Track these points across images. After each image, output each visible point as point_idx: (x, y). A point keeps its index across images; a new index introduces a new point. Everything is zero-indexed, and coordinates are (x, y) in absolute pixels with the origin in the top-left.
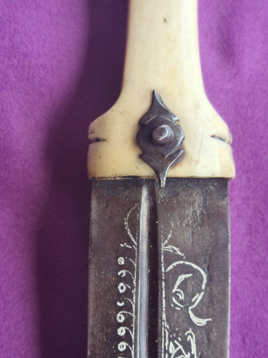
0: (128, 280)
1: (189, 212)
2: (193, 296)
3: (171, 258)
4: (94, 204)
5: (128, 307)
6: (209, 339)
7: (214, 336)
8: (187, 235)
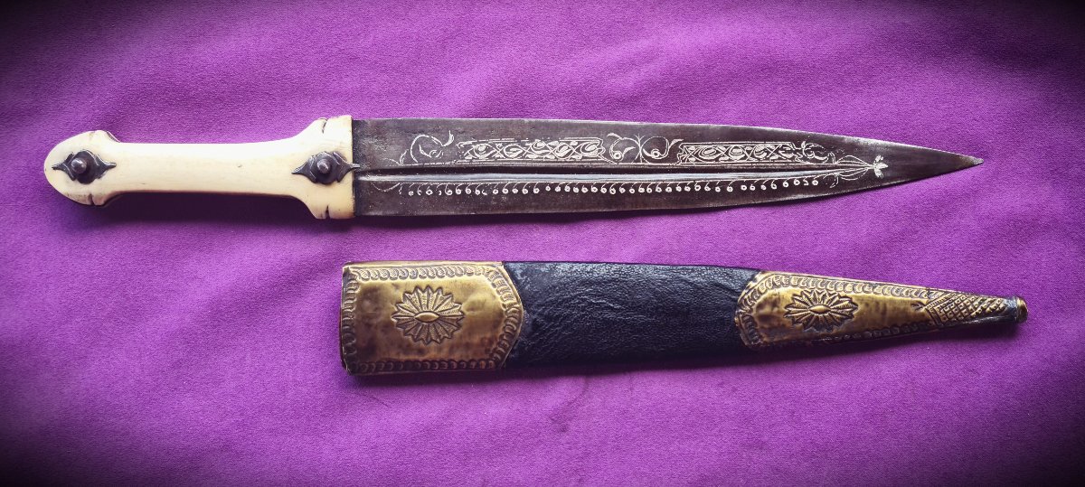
0: (424, 189)
1: (376, 148)
2: (434, 144)
3: (408, 159)
4: (373, 213)
5: (442, 188)
6: (463, 132)
7: (460, 129)
8: (392, 148)
